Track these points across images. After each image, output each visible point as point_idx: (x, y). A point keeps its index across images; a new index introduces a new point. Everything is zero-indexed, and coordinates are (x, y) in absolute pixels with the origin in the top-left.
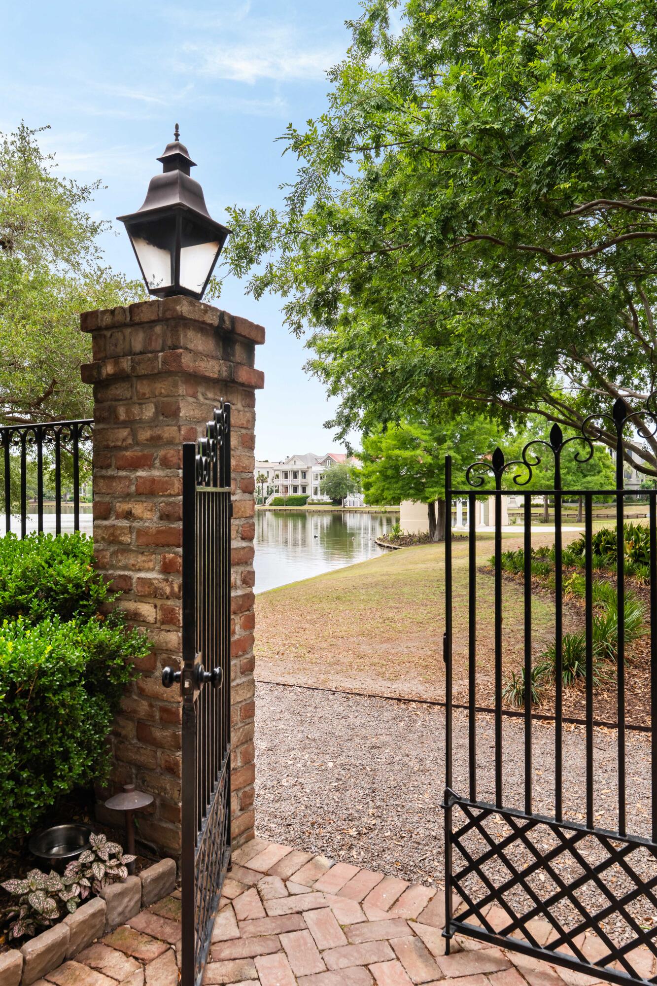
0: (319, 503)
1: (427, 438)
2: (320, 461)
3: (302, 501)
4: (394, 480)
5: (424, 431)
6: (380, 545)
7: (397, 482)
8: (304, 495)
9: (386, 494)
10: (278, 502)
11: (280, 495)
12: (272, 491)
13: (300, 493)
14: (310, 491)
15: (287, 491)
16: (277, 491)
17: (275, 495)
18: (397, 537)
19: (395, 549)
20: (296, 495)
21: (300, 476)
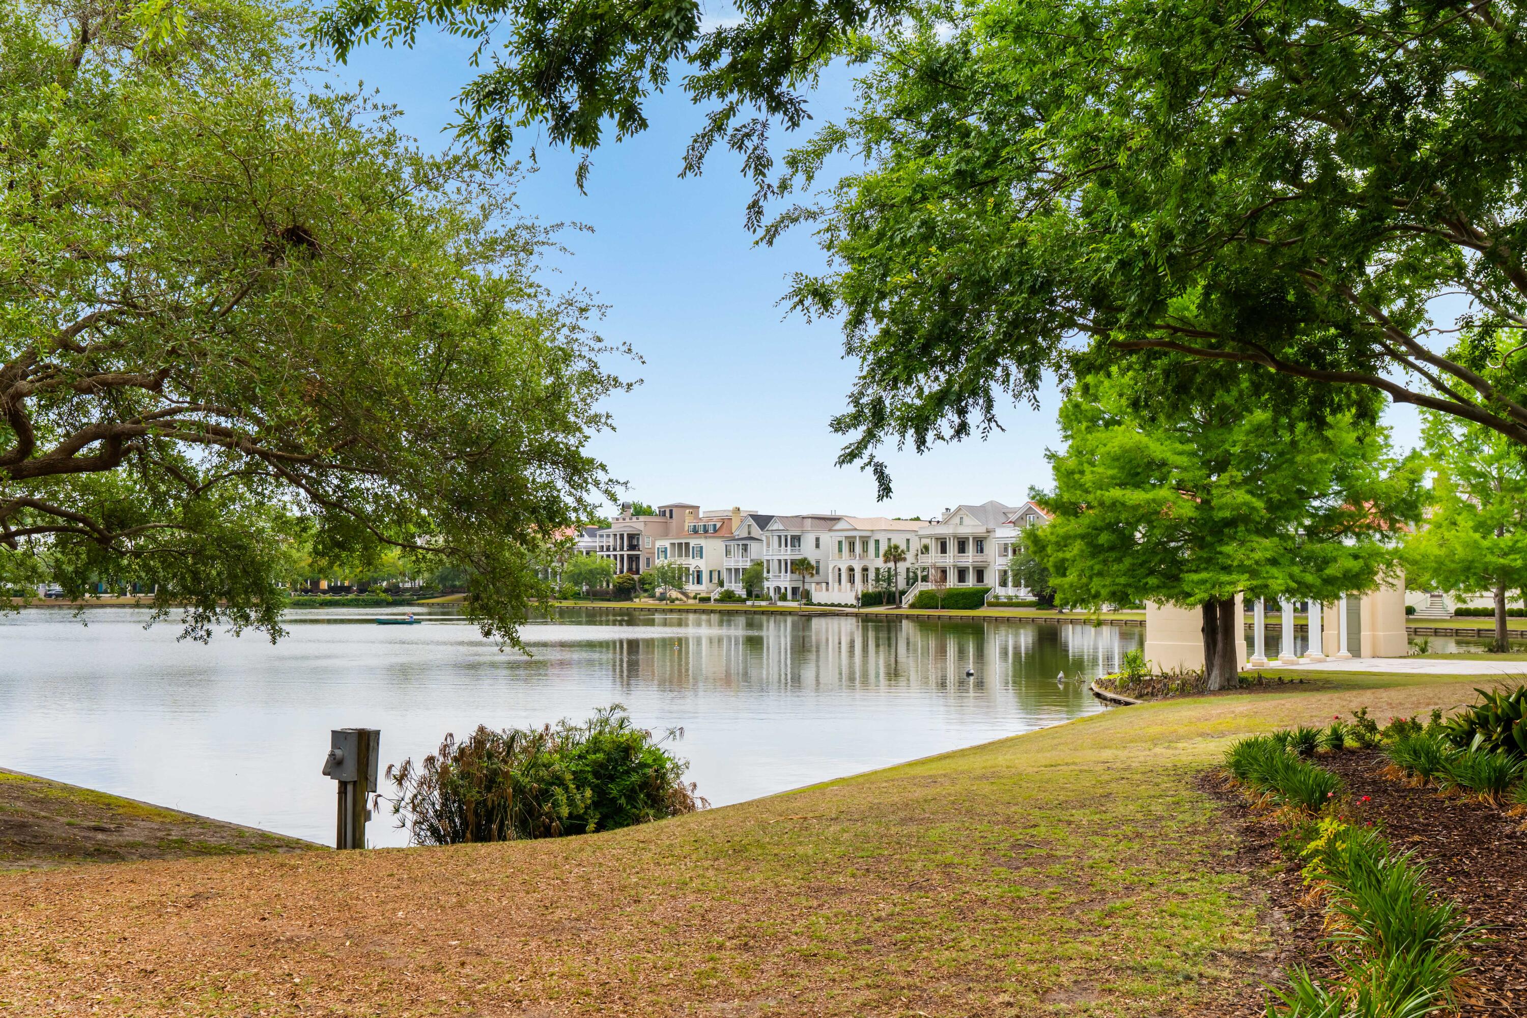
0: (1011, 603)
1: (1184, 460)
2: (1013, 517)
3: (976, 599)
4: (1113, 555)
5: (1180, 447)
6: (1098, 695)
7: (1119, 560)
8: (980, 586)
9: (1096, 585)
10: (925, 601)
11: (930, 586)
12: (915, 580)
13: (971, 582)
14: (992, 579)
15: (944, 578)
16: (925, 579)
17: (921, 587)
18: (1136, 679)
19: (1127, 704)
20: (962, 586)
21: (971, 547)
